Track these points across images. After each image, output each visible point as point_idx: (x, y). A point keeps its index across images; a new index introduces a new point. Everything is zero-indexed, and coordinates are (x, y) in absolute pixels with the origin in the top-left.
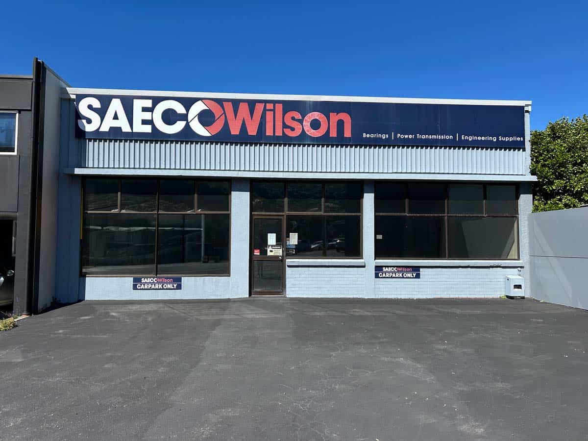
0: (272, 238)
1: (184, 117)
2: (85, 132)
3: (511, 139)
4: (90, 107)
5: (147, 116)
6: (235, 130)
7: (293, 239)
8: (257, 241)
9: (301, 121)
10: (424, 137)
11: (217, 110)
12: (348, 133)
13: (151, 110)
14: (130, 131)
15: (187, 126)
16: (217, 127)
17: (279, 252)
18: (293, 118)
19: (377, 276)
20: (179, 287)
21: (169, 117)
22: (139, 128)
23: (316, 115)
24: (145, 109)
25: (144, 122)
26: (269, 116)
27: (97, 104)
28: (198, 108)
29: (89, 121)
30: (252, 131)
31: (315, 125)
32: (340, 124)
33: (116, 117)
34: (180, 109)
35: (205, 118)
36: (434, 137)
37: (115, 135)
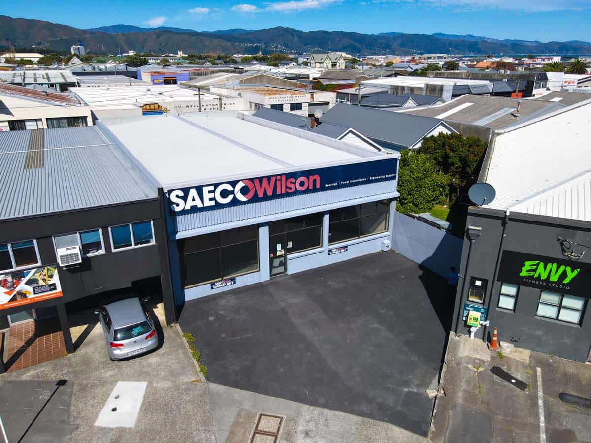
0: (279, 247)
1: (232, 192)
2: (175, 212)
3: (391, 176)
4: (177, 196)
5: (212, 195)
6: (261, 195)
7: (290, 245)
8: (273, 250)
9: (295, 183)
10: (353, 181)
11: (251, 186)
12: (318, 186)
13: (213, 192)
14: (202, 206)
15: (235, 196)
16: (251, 194)
17: (283, 253)
18: (291, 182)
19: (329, 254)
20: (235, 282)
21: (224, 193)
22: (208, 203)
23: (302, 178)
24: (210, 192)
25: (210, 200)
26: (278, 183)
27: (181, 194)
28: (240, 185)
29: (178, 205)
30: (270, 193)
31: (302, 184)
32: (315, 181)
33: (193, 200)
34: (229, 188)
35: (244, 191)
36: (358, 180)
37: (194, 209)
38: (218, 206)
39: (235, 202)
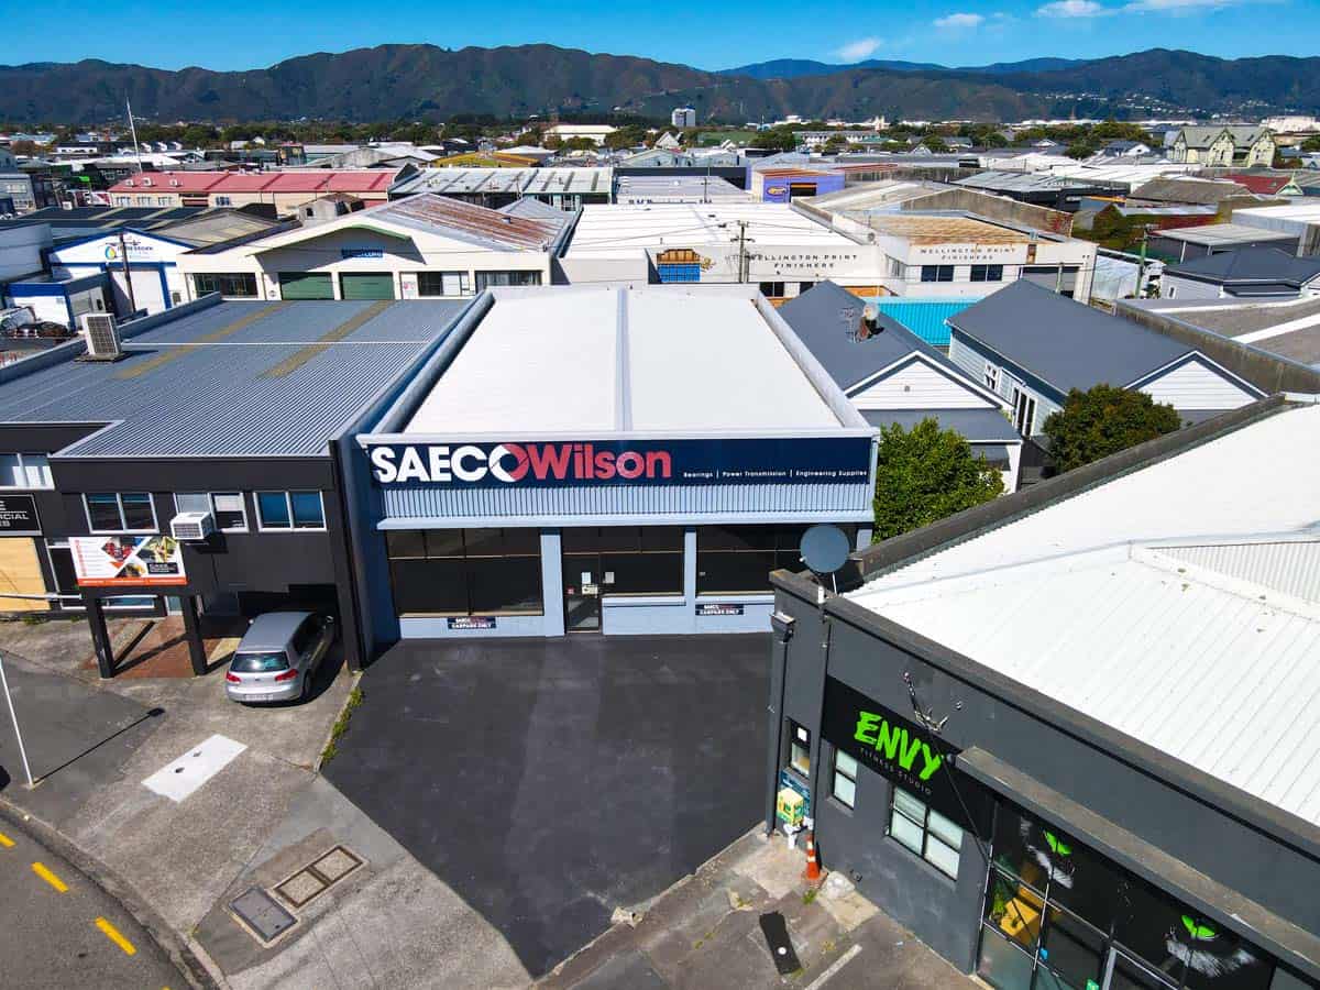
0: (586, 578)
1: (485, 463)
2: (379, 482)
3: (853, 474)
4: (384, 457)
5: (445, 464)
6: (541, 475)
7: (610, 578)
8: (570, 580)
9: (614, 462)
10: (752, 474)
11: (521, 455)
12: (667, 473)
13: (448, 457)
14: (428, 480)
15: (489, 471)
16: (522, 471)
17: (594, 590)
18: (605, 460)
19: (698, 613)
20: (494, 626)
21: (469, 464)
22: (437, 476)
23: (631, 455)
24: (442, 457)
25: (443, 470)
26: (578, 458)
27: (390, 454)
28: (499, 452)
29: (385, 472)
30: (560, 474)
31: (630, 465)
32: (659, 464)
33: (412, 467)
34: (479, 455)
35: (508, 463)
36: (764, 474)
37: (413, 483)
38: (457, 483)
39: (490, 482)
